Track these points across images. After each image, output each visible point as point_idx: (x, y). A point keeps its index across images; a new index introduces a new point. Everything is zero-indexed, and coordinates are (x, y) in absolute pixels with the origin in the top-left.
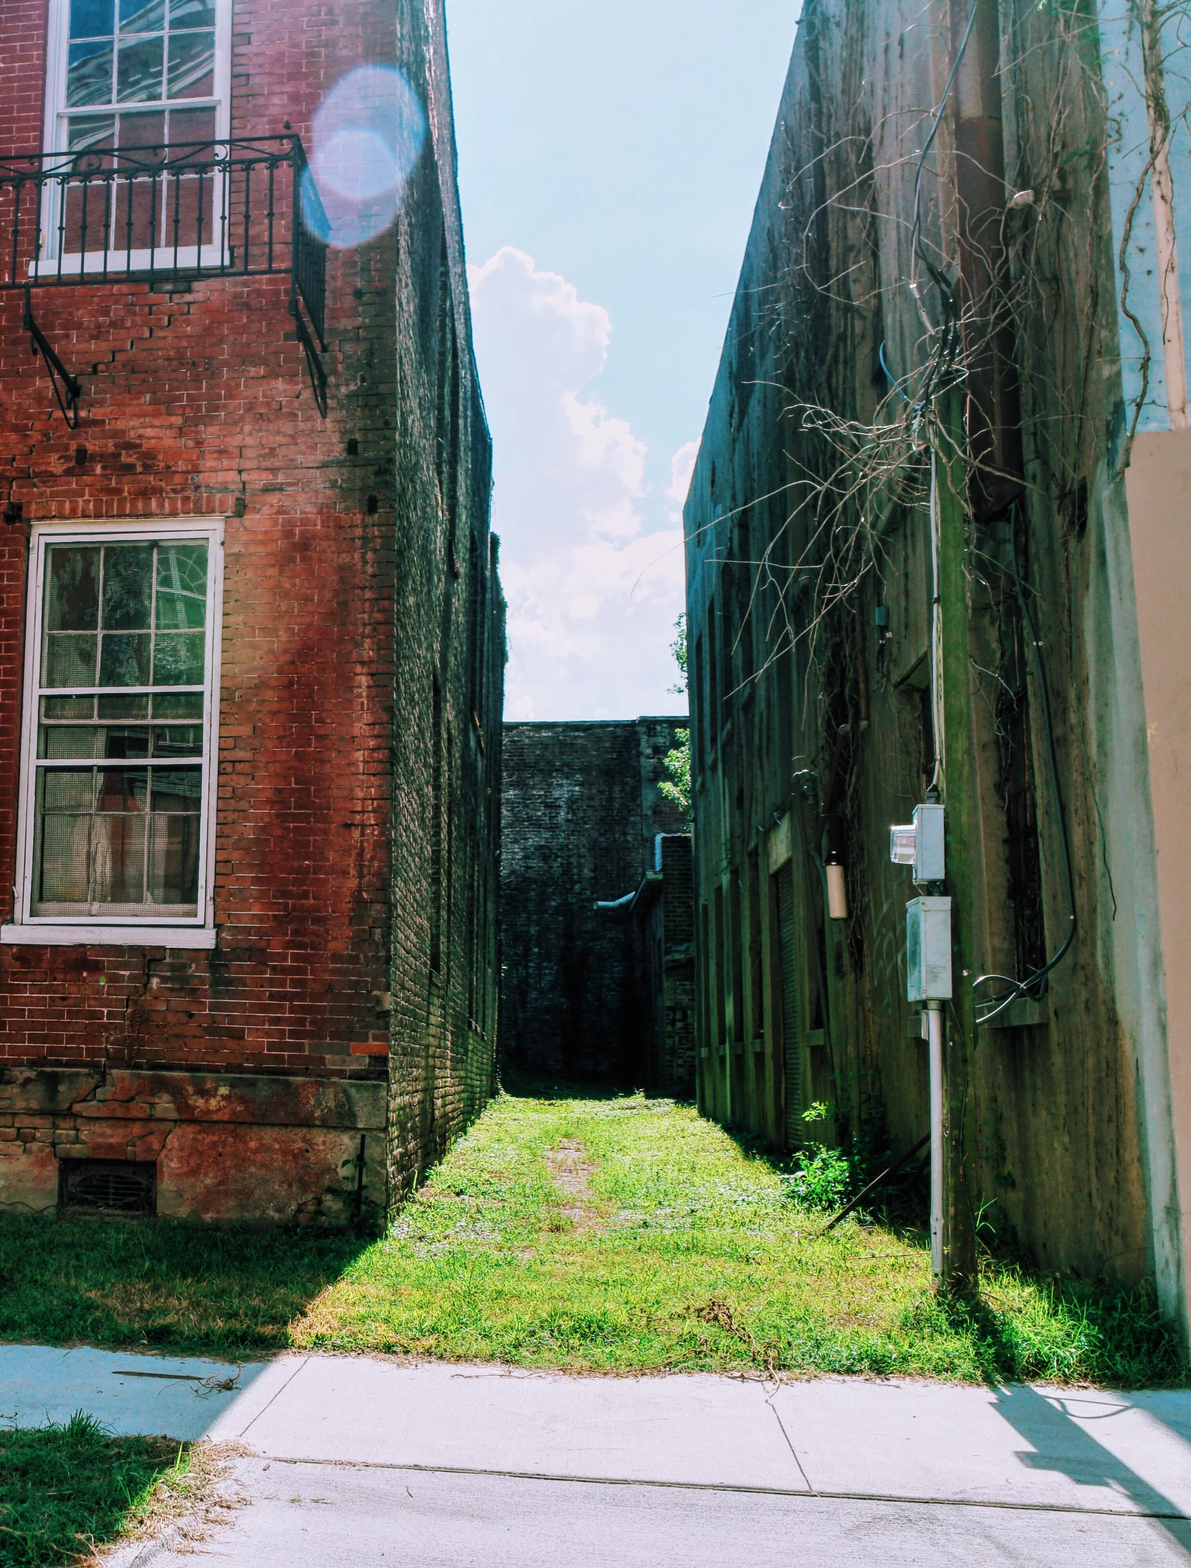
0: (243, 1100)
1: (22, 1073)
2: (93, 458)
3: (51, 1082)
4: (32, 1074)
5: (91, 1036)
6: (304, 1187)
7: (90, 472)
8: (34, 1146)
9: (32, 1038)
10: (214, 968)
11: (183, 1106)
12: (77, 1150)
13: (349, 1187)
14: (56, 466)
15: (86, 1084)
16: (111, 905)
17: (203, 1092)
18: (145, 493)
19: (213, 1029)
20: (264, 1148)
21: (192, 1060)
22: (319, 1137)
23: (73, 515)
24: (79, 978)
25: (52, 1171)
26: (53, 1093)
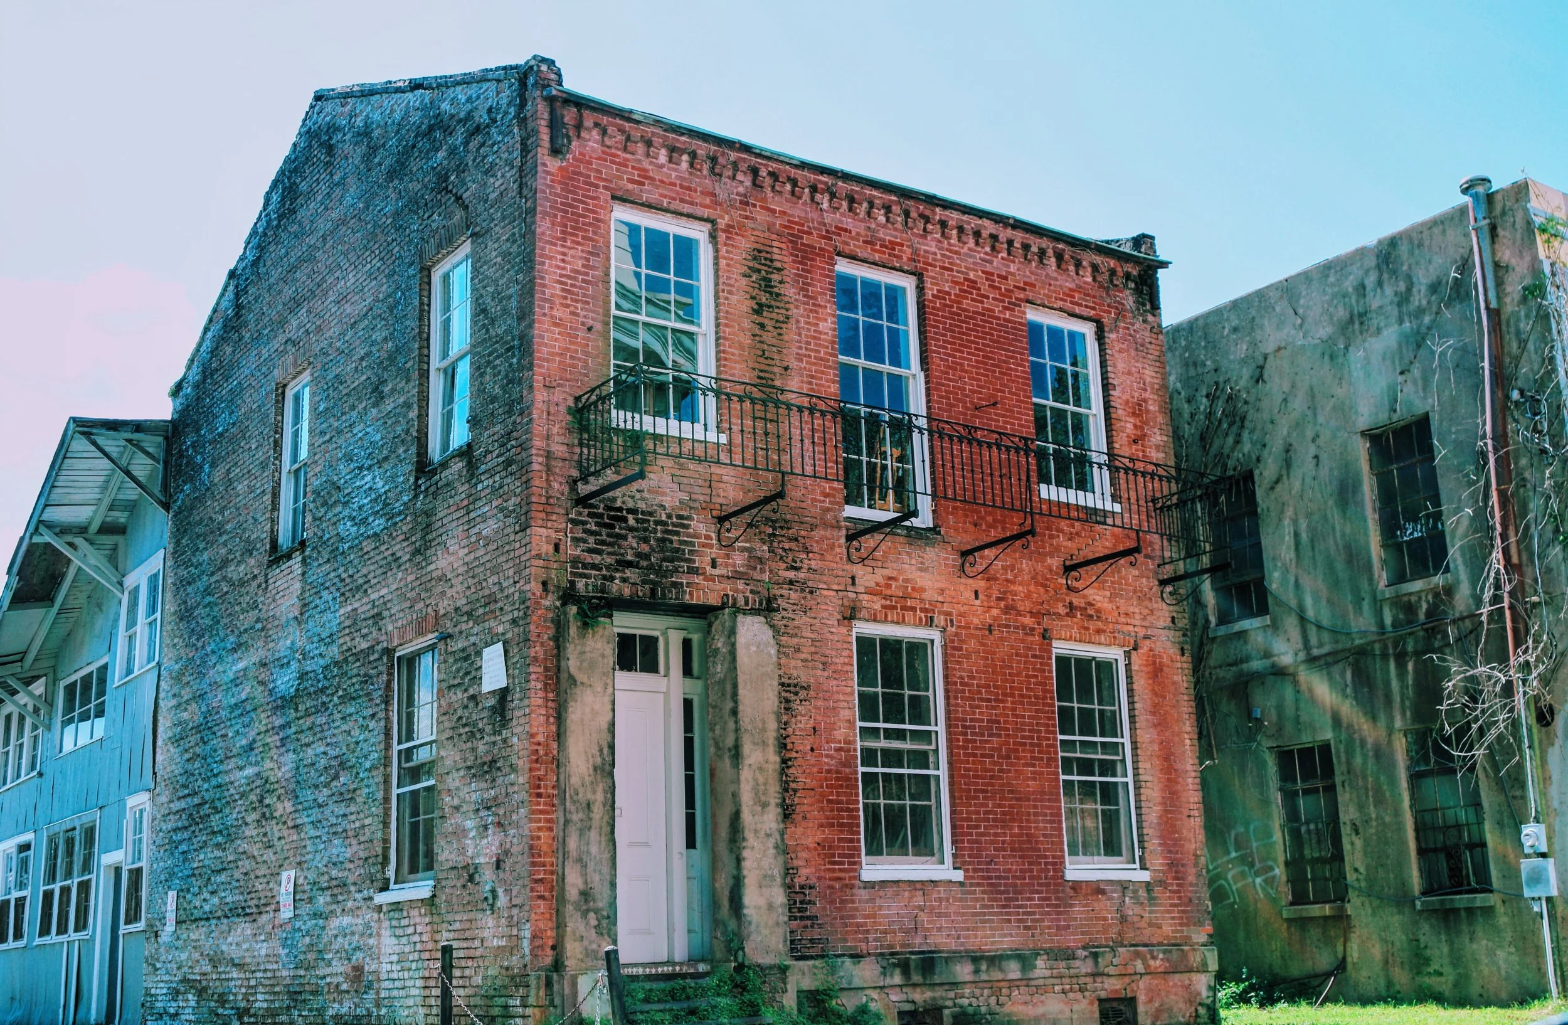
0: (1168, 960)
1: (1081, 953)
2: (1076, 608)
3: (1095, 956)
4: (1085, 953)
5: (1105, 931)
6: (1191, 1003)
7: (1075, 616)
8: (1087, 994)
9: (1082, 933)
10: (1149, 891)
11: (1147, 966)
12: (1103, 995)
13: (1209, 1001)
14: (1062, 611)
15: (1109, 956)
16: (1103, 858)
17: (1154, 958)
18: (1099, 631)
19: (1150, 925)
20: (1175, 985)
21: (1146, 941)
22: (1195, 977)
23: (1070, 639)
24: (1098, 900)
25: (1096, 1006)
26: (1096, 963)
